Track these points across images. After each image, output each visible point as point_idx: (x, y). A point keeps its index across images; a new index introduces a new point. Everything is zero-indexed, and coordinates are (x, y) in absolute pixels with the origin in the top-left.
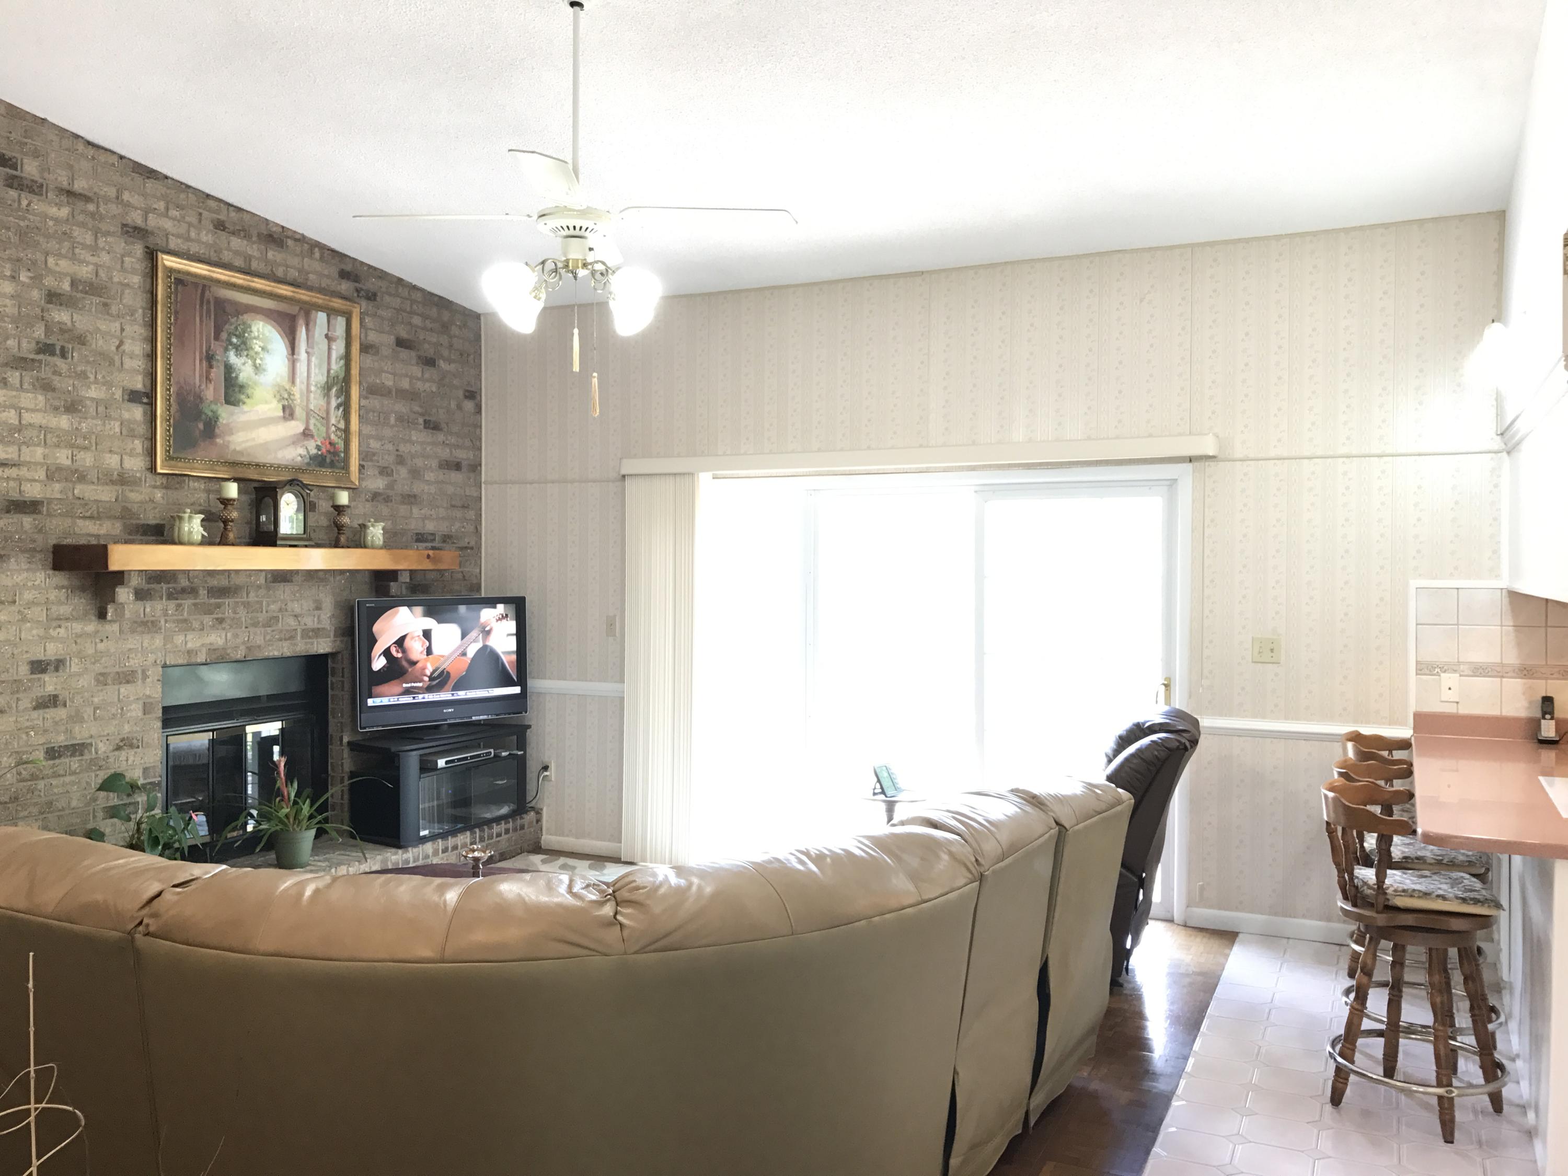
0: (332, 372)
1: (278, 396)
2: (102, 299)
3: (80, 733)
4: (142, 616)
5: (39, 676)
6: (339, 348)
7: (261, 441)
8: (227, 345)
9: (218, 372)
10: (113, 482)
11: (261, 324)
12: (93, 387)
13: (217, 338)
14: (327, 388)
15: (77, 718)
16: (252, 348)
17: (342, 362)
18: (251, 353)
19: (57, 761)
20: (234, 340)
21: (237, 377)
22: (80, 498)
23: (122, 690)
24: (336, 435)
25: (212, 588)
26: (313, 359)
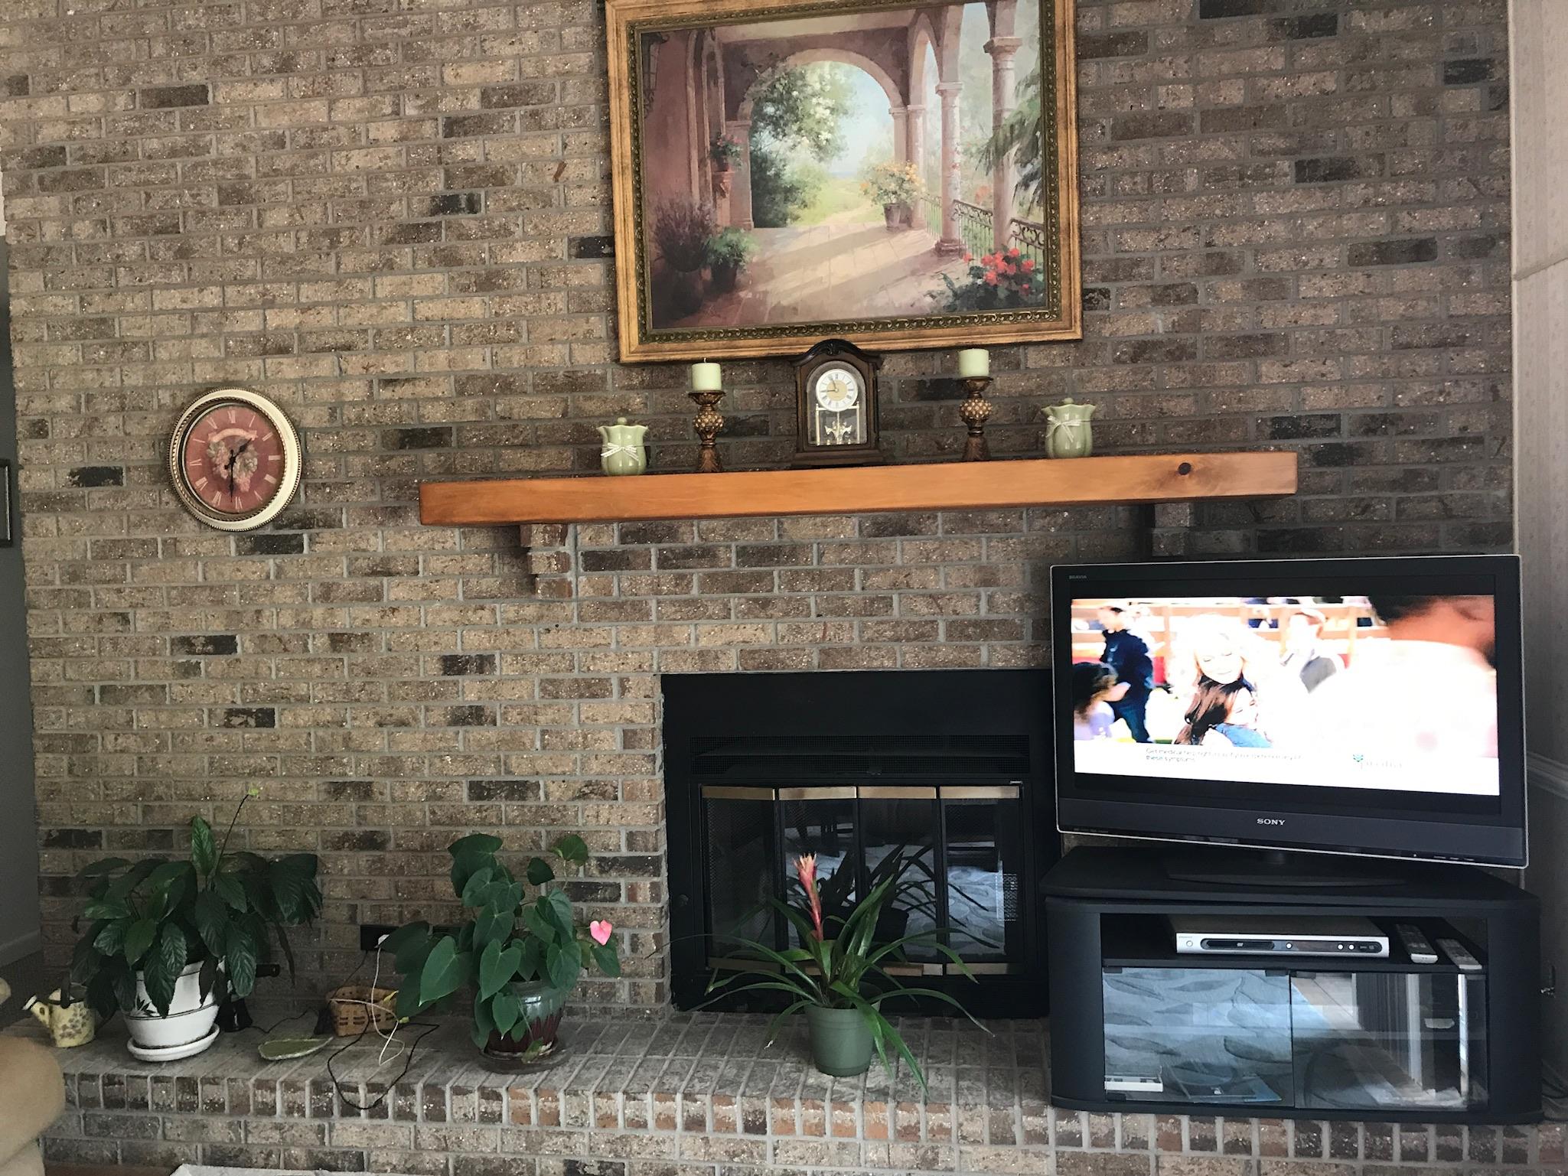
0: (1006, 115)
1: (874, 190)
2: (530, 107)
3: (520, 770)
4: (615, 593)
5: (455, 678)
6: (1025, 61)
7: (835, 281)
8: (755, 122)
9: (738, 175)
10: (557, 389)
11: (827, 65)
12: (518, 245)
13: (732, 114)
14: (995, 152)
15: (514, 742)
16: (809, 116)
17: (1034, 90)
18: (808, 123)
19: (486, 803)
20: (770, 110)
21: (777, 175)
22: (503, 418)
23: (584, 708)
24: (1023, 241)
25: (744, 548)
26: (957, 101)
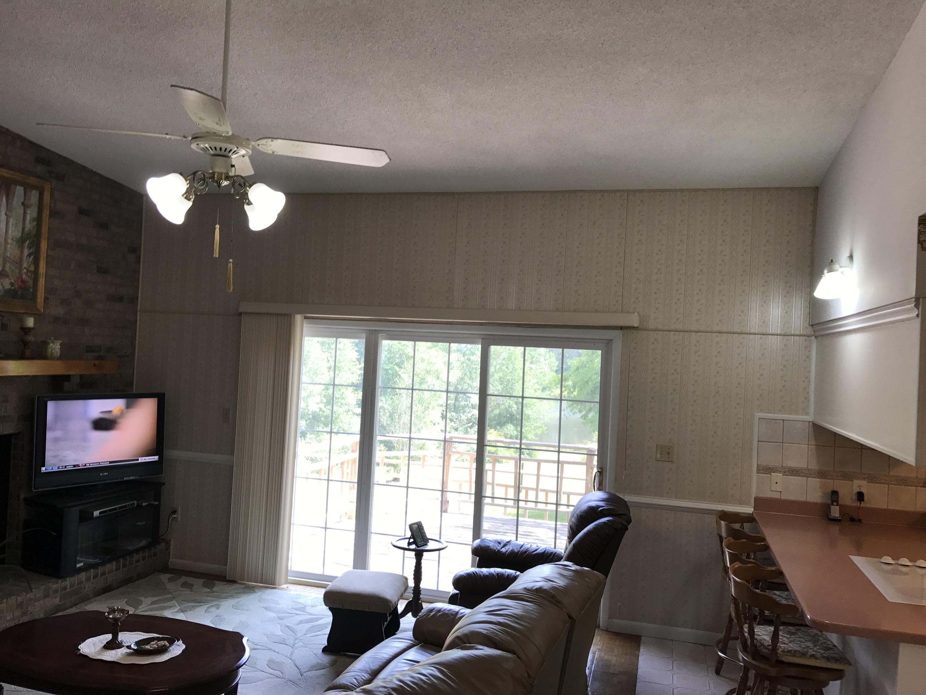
0: (26, 230)
6: (32, 213)
14: (21, 242)
17: (35, 223)
24: (27, 276)
26: (11, 220)
